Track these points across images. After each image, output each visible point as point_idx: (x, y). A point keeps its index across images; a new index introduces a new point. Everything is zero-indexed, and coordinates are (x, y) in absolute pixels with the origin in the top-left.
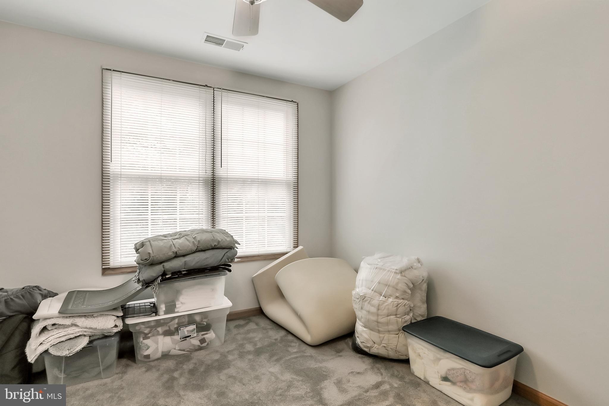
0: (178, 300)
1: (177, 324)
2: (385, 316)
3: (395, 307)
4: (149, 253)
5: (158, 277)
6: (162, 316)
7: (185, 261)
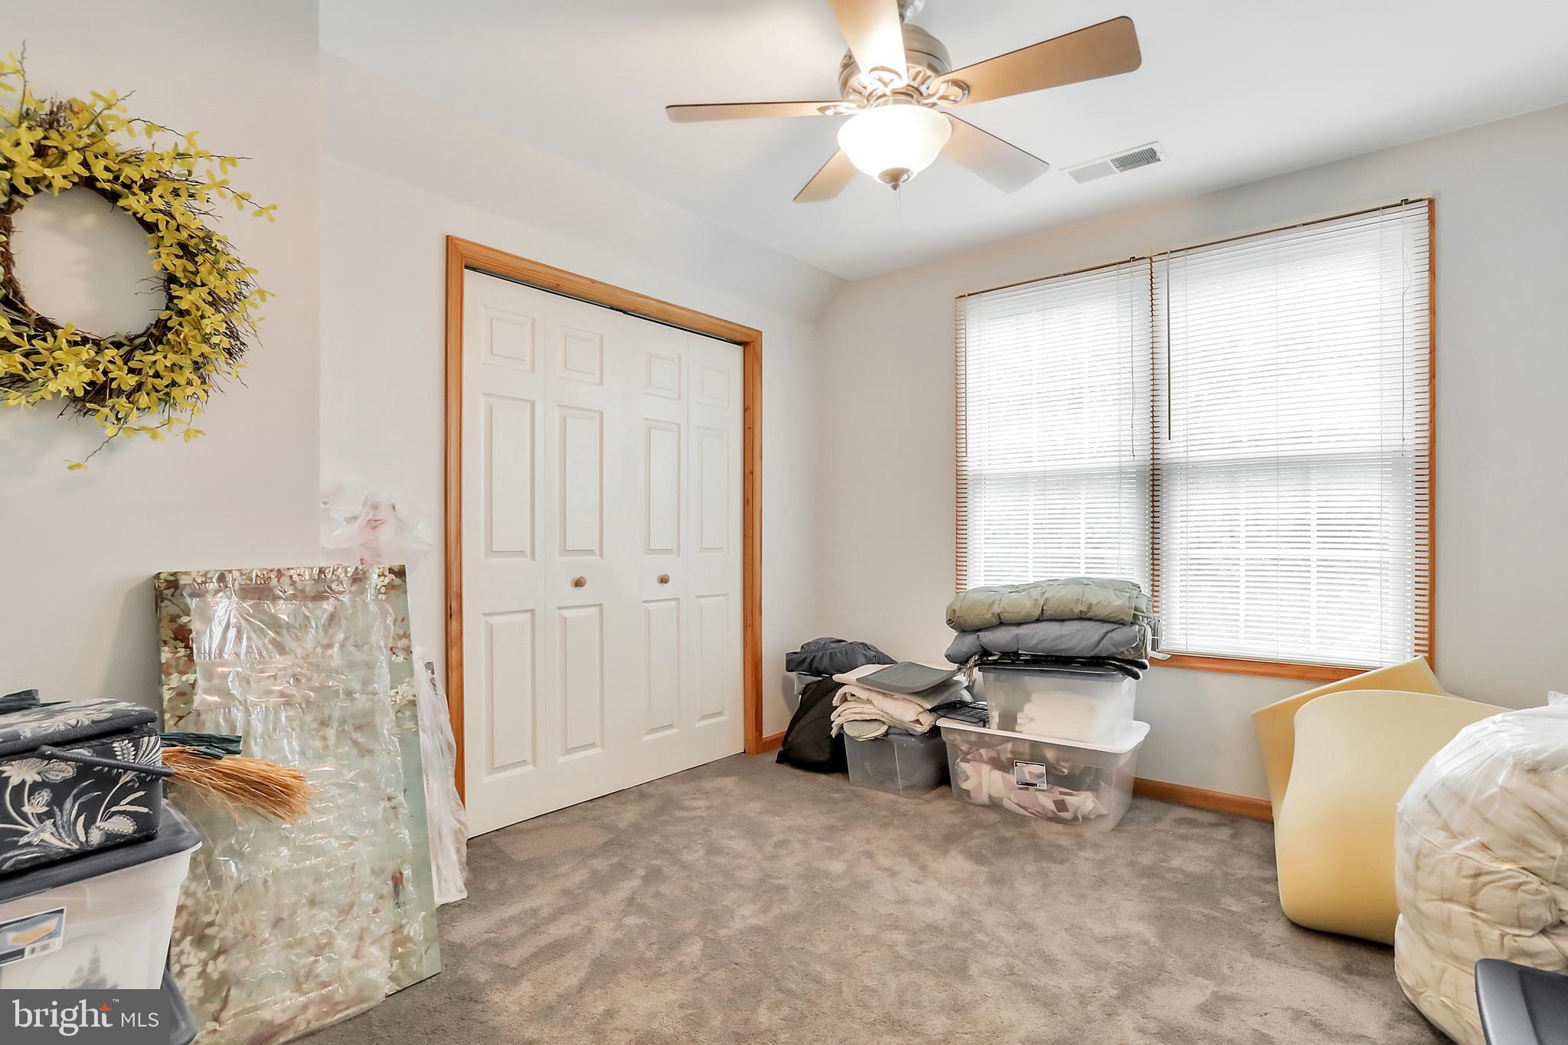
0: (1021, 710)
1: (1012, 752)
2: (1434, 897)
3: (1468, 877)
4: (954, 611)
5: (972, 656)
6: (993, 730)
7: (1017, 635)
